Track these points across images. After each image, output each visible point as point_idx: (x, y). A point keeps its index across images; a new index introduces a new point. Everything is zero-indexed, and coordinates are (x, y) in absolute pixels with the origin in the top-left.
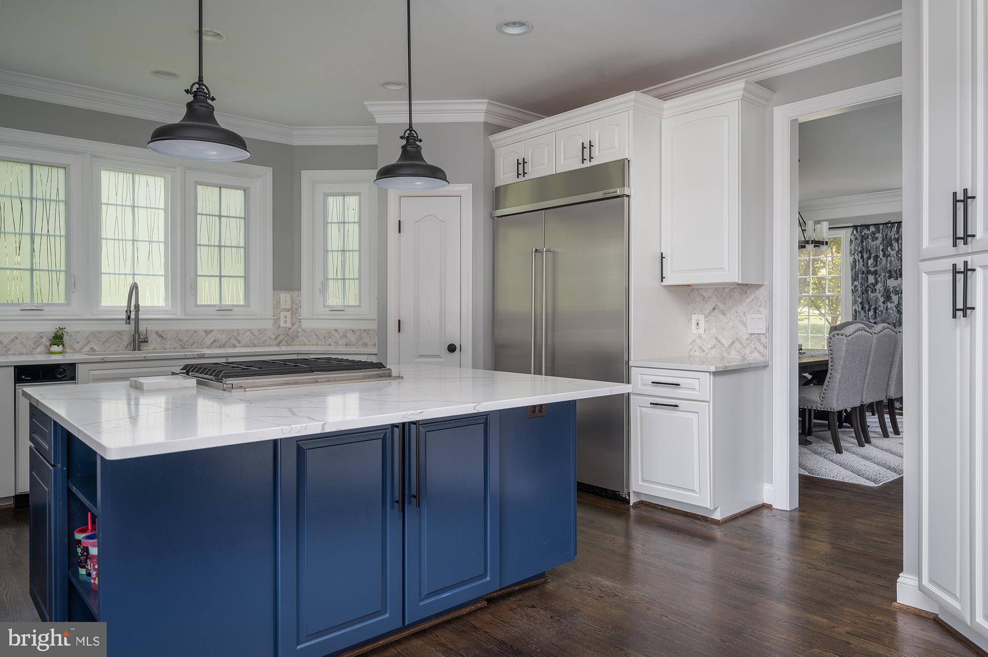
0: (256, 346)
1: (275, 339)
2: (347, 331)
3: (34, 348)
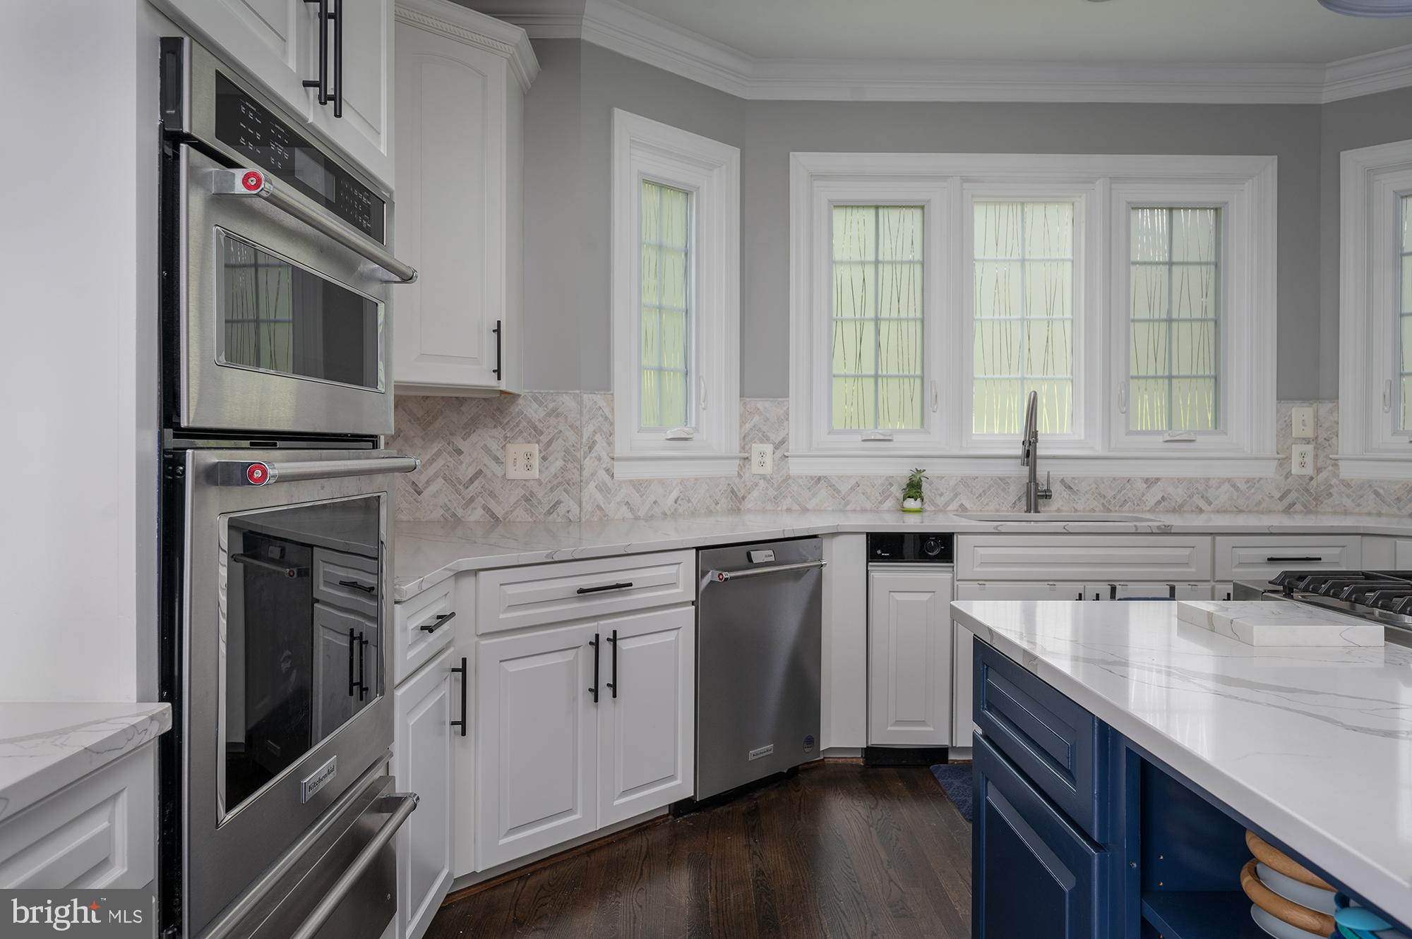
0: (1241, 511)
1: (1281, 499)
3: (880, 503)
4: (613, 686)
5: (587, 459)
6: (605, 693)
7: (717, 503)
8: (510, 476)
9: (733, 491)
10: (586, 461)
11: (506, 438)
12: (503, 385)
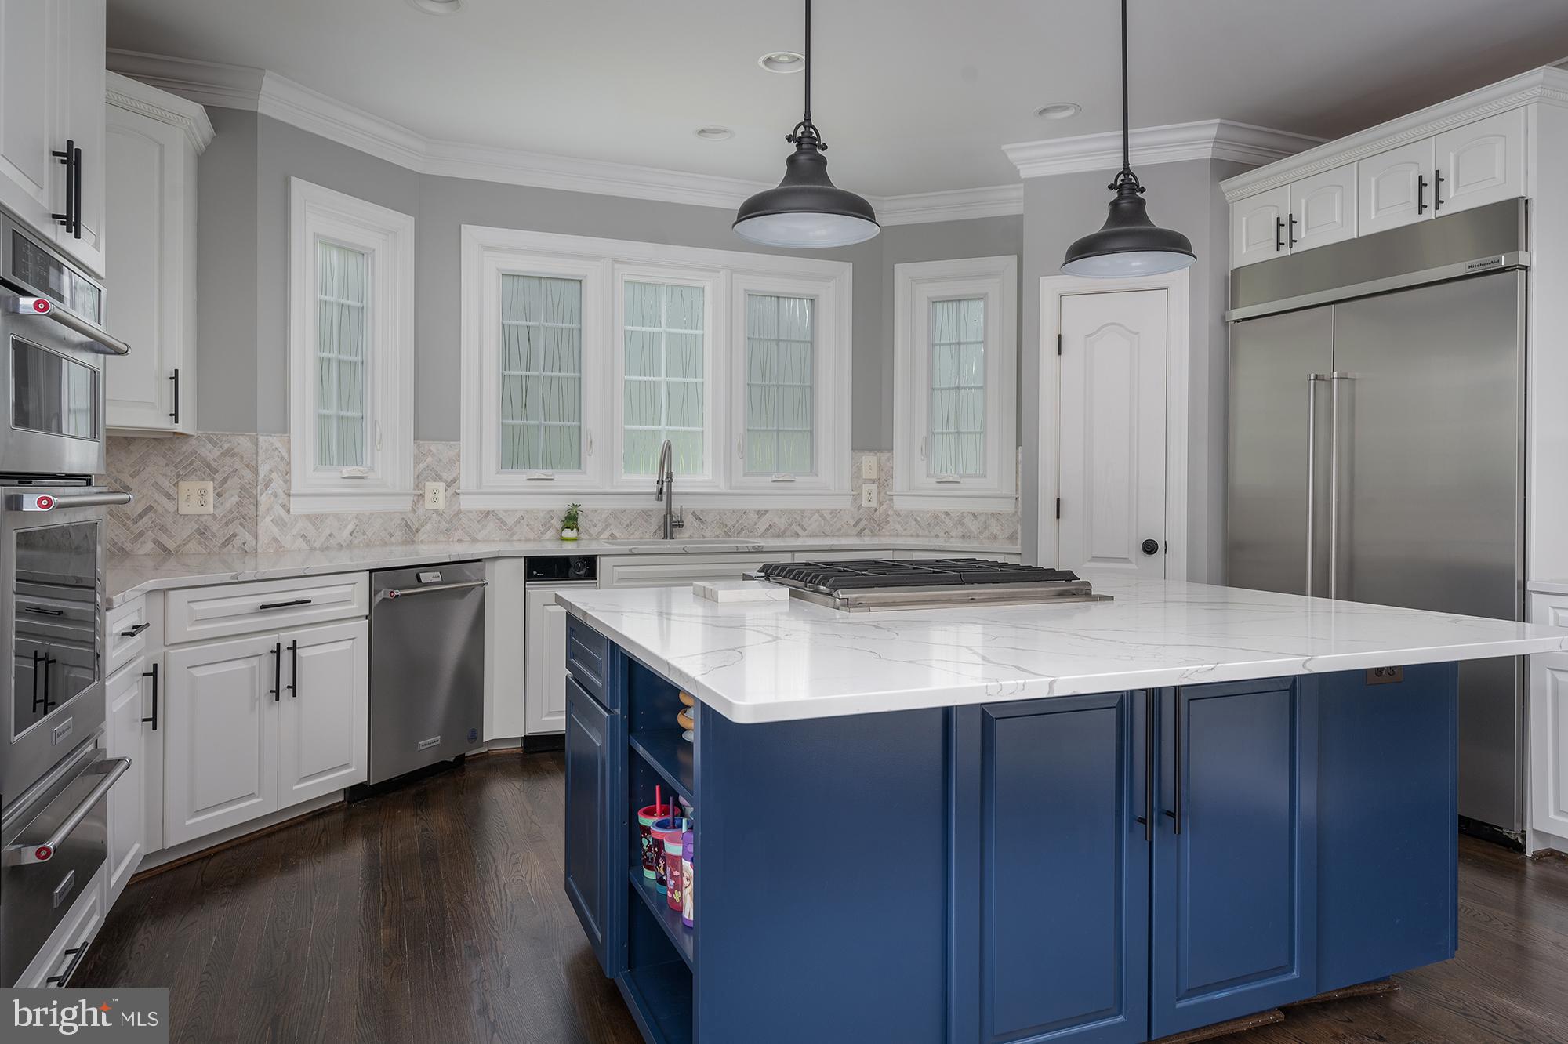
0: (827, 536)
1: (855, 525)
2: (964, 514)
3: (543, 533)
4: (294, 688)
5: (264, 495)
6: (285, 693)
7: (391, 536)
8: (183, 511)
9: (407, 525)
10: (262, 498)
11: (178, 475)
12: (179, 428)
